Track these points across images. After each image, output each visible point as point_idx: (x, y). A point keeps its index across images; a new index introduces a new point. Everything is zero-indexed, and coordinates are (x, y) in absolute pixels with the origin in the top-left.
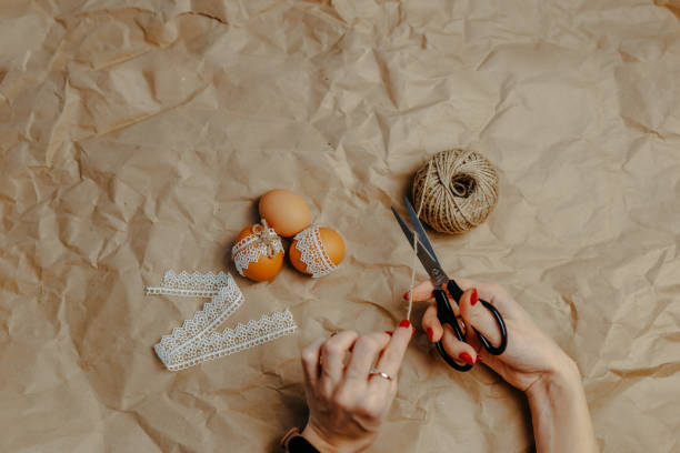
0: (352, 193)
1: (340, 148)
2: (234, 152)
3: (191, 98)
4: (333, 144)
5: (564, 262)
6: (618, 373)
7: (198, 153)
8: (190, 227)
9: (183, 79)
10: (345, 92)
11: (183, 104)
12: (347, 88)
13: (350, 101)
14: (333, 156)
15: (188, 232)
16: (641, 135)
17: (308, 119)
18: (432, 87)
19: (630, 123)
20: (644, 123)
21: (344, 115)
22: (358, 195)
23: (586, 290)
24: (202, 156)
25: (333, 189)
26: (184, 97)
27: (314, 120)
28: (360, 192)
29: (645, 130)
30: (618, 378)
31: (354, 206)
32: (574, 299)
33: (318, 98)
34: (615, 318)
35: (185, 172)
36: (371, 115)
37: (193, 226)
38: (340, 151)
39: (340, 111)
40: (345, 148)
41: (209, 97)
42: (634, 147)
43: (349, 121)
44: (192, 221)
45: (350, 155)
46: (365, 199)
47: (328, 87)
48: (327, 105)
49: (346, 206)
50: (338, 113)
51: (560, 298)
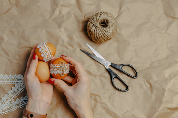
0: (67, 44)
1: (62, 28)
2: (24, 30)
3: (7, 11)
4: (60, 26)
5: (146, 67)
6: (170, 109)
7: (11, 31)
8: (8, 58)
9: (5, 5)
10: (63, 8)
11: (5, 13)
12: (64, 6)
13: (65, 11)
14: (60, 31)
15: (8, 60)
16: (172, 20)
17: (50, 18)
18: (94, 6)
19: (167, 15)
20: (172, 15)
21: (63, 16)
22: (69, 45)
23: (155, 78)
24: (12, 32)
25: (60, 43)
26: (5, 11)
27: (52, 18)
28: (70, 44)
29: (173, 18)
30: (170, 111)
31: (68, 48)
32: (151, 81)
33: (53, 10)
34: (167, 88)
35: (6, 38)
36: (73, 16)
37: (9, 57)
38: (62, 29)
39: (62, 14)
40: (64, 28)
41: (14, 11)
42: (169, 24)
43: (65, 18)
44: (9, 56)
45: (66, 30)
46: (72, 46)
47: (57, 6)
48: (57, 12)
49: (65, 49)
50: (61, 15)
51: (145, 81)
